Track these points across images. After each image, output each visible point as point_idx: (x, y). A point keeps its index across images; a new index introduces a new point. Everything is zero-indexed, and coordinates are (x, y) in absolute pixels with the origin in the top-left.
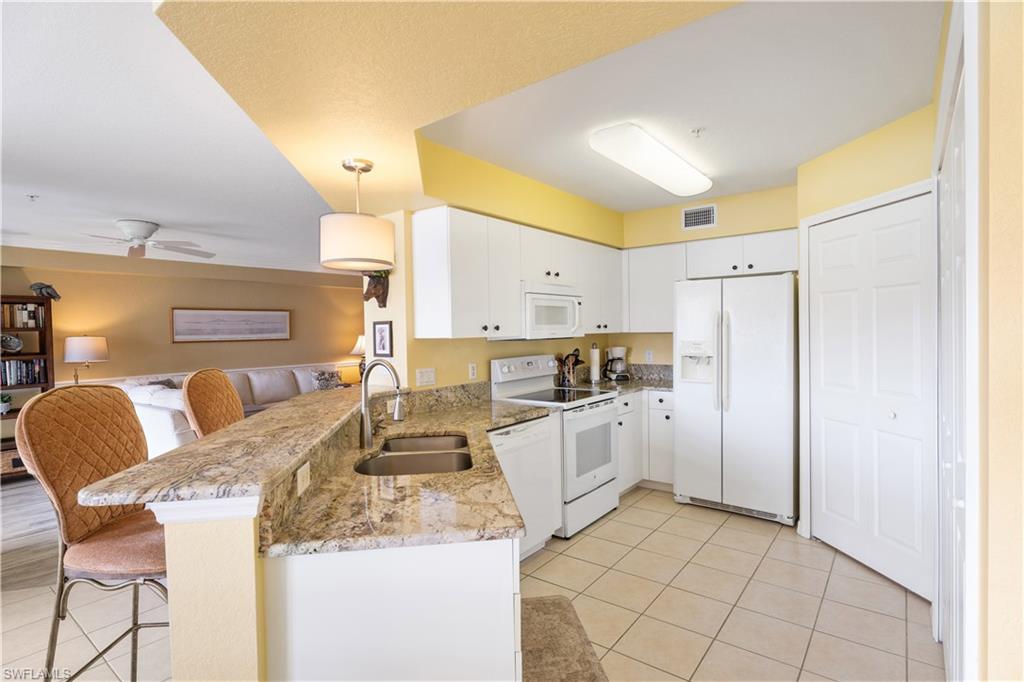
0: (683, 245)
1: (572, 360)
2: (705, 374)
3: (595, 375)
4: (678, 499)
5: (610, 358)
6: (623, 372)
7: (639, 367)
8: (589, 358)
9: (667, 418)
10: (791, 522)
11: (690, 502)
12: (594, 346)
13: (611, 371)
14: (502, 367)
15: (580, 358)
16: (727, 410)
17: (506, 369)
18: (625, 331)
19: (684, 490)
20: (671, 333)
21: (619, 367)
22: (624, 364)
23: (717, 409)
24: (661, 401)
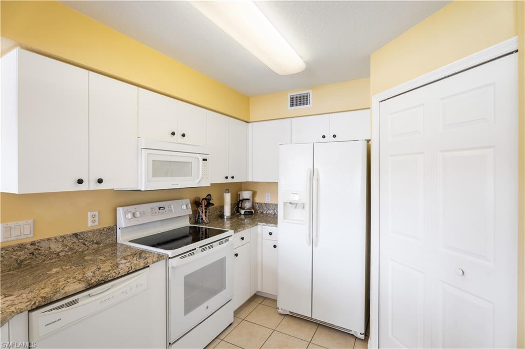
0: (289, 120)
1: (204, 203)
2: (301, 215)
3: (227, 212)
4: (280, 311)
5: (241, 198)
6: (249, 209)
7: (261, 205)
8: (222, 199)
9: (275, 246)
10: (362, 337)
11: (289, 314)
12: (227, 191)
13: (241, 208)
14: (126, 213)
15: (211, 202)
16: (316, 246)
17: (129, 216)
18: (250, 180)
19: (284, 305)
20: (277, 183)
21: (248, 205)
22: (251, 203)
23: (310, 245)
24: (270, 234)
